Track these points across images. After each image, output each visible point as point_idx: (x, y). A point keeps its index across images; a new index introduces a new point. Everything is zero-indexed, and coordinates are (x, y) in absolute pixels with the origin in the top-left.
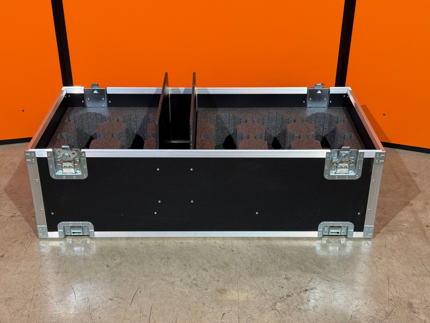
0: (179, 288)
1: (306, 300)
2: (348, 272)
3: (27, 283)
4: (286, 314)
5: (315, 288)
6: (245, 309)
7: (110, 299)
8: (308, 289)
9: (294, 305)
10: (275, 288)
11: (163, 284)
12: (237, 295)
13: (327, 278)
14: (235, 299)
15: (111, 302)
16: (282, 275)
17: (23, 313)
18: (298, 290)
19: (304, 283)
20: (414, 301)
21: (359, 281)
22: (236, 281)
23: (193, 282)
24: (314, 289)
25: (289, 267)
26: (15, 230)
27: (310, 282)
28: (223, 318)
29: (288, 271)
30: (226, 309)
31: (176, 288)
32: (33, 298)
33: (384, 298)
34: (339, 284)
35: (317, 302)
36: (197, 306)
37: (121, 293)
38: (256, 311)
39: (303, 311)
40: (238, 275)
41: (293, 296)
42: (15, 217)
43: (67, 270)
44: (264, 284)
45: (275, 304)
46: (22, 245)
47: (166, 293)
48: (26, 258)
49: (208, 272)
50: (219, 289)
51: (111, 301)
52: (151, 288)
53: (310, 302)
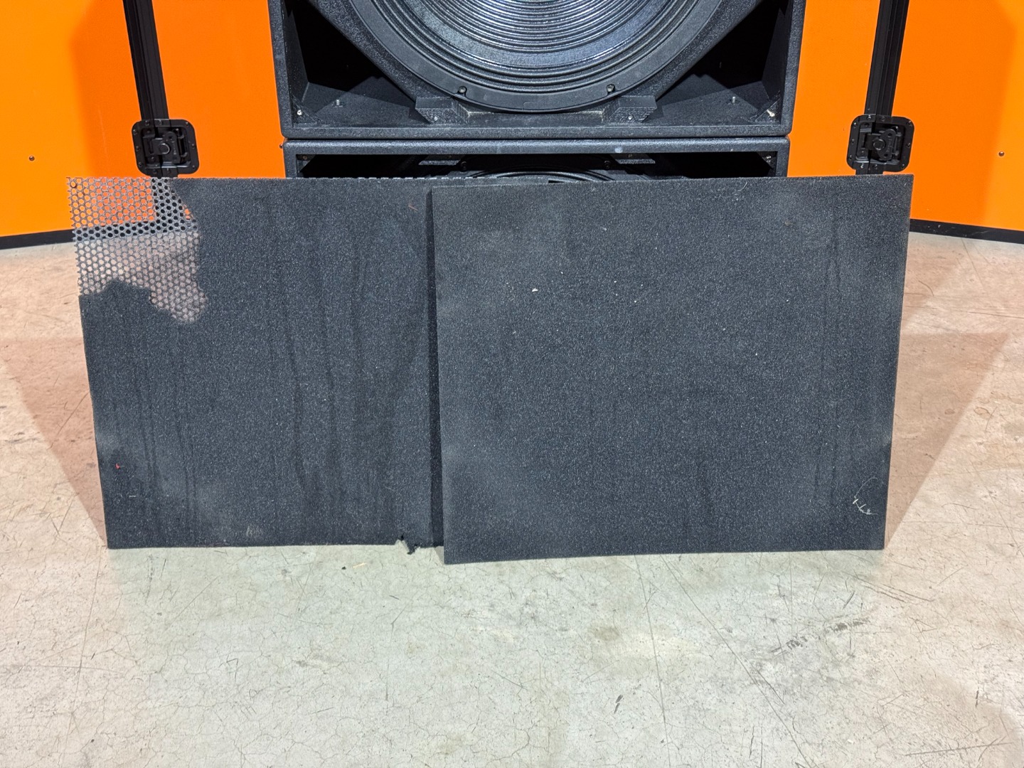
0: (488, 629)
1: (845, 654)
2: (948, 574)
3: (63, 622)
4: (794, 694)
5: (866, 620)
6: (677, 682)
7: (299, 662)
8: (846, 624)
9: (811, 668)
10: (753, 624)
11: (443, 616)
12: (650, 644)
13: (893, 591)
14: (647, 655)
15: (302, 669)
16: (768, 588)
17: (57, 706)
18: (818, 626)
19: (833, 606)
21: (985, 597)
22: (644, 605)
23: (526, 610)
24: (862, 624)
25: (787, 565)
26: (24, 478)
27: (849, 604)
28: (620, 709)
29: (782, 574)
30: (625, 684)
31: (481, 628)
32: (83, 665)
34: (930, 607)
35: (877, 660)
36: (543, 675)
37: (329, 645)
38: (710, 687)
39: (839, 685)
40: (647, 588)
41: (807, 644)
42: (22, 443)
43: (172, 584)
44: (722, 612)
45: (759, 668)
46: (43, 518)
47: (452, 641)
48: (58, 554)
49: (562, 583)
50: (598, 628)
51: (303, 666)
52: (409, 629)
53: (856, 659)
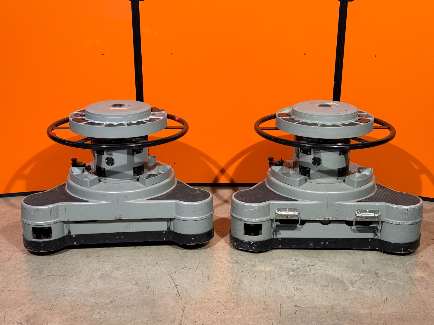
20: (379, 272)
33: (360, 270)
